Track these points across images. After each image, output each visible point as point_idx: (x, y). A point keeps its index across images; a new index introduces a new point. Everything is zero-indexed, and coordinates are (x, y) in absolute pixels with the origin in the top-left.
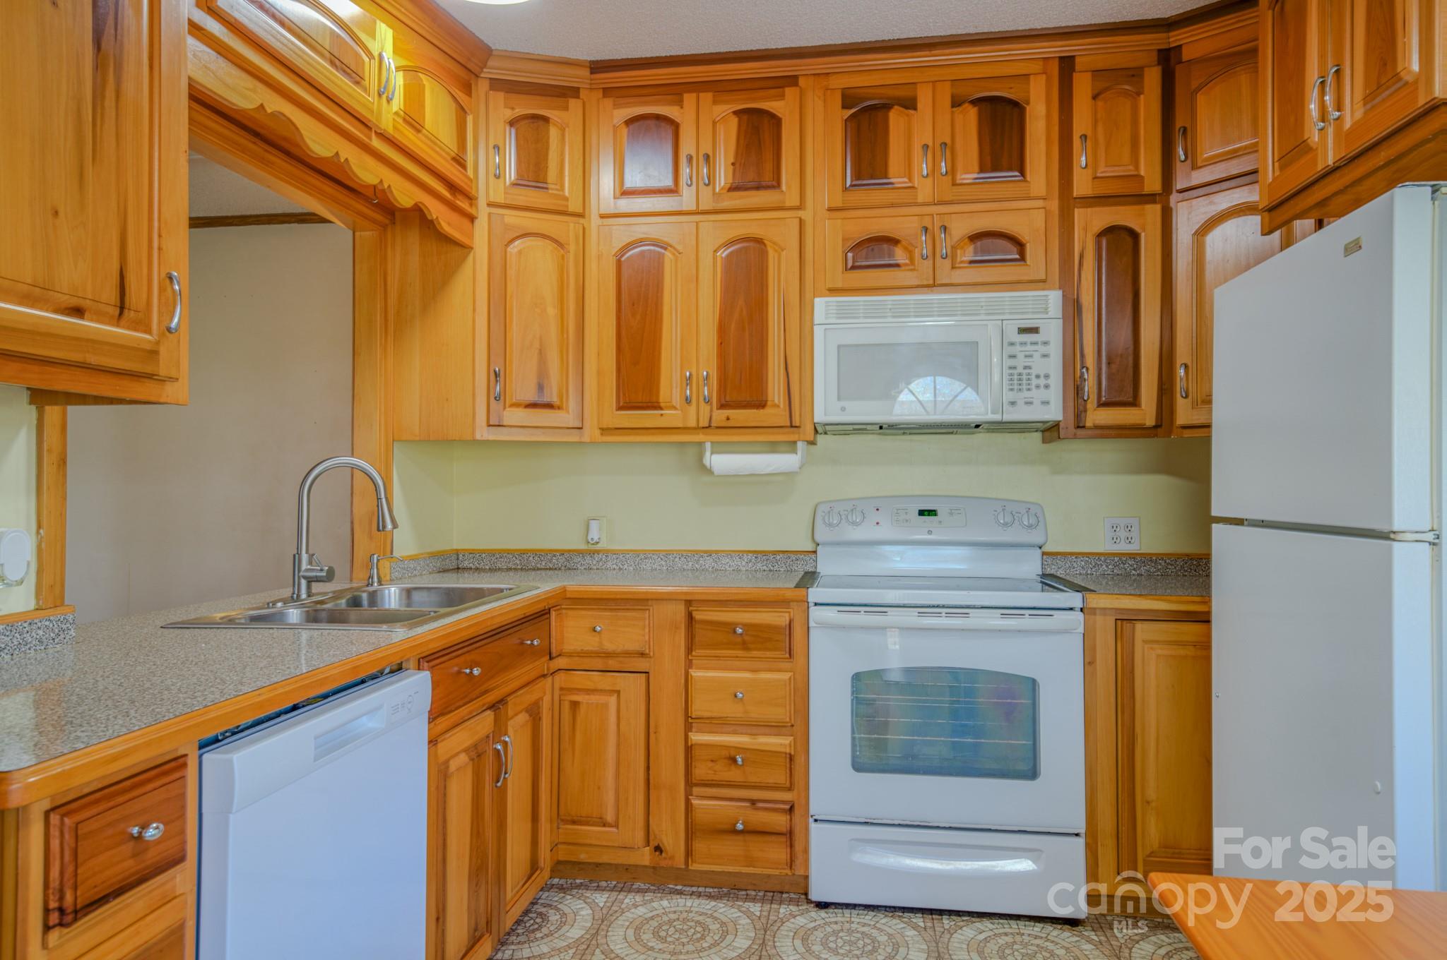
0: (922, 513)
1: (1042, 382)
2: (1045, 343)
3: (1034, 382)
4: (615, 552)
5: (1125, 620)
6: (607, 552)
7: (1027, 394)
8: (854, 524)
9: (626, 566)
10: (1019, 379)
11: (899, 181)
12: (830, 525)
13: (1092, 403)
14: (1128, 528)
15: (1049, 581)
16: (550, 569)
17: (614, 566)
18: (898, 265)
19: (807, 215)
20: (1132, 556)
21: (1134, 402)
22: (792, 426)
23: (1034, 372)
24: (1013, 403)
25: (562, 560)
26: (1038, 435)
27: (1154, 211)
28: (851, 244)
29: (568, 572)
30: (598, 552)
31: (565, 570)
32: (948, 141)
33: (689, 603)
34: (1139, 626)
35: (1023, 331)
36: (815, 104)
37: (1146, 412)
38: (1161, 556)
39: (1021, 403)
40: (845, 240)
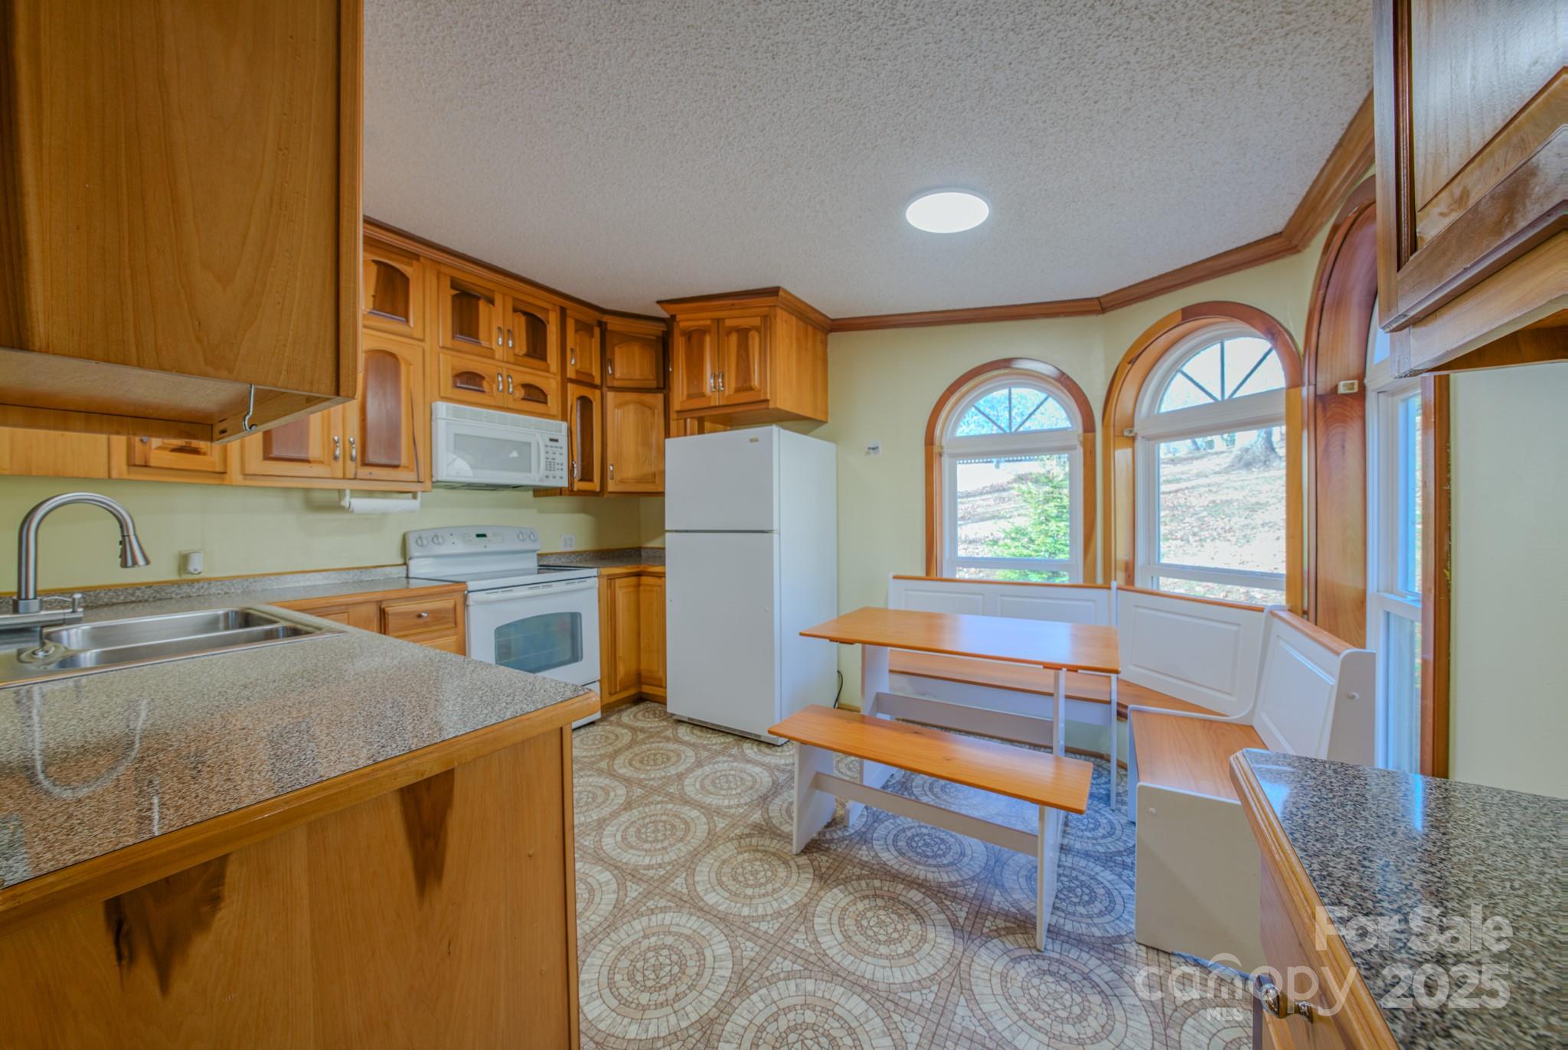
0: (478, 536)
1: (560, 467)
2: (561, 448)
3: (557, 467)
4: (217, 580)
5: (611, 578)
6: (209, 581)
7: (552, 472)
8: (439, 544)
9: (233, 590)
10: (550, 465)
11: (484, 343)
12: (422, 546)
13: (576, 480)
14: (571, 540)
15: (544, 568)
16: (132, 602)
17: (220, 591)
18: (483, 392)
19: (427, 345)
20: (573, 553)
21: (591, 480)
22: (419, 482)
23: (556, 461)
24: (547, 477)
25: (149, 592)
26: (531, 493)
27: (598, 392)
28: (456, 372)
29: (158, 603)
30: (198, 581)
31: (154, 601)
32: (511, 329)
33: (379, 602)
34: (617, 581)
35: (551, 440)
36: (431, 278)
37: (596, 485)
38: (585, 552)
39: (551, 477)
40: (453, 369)
